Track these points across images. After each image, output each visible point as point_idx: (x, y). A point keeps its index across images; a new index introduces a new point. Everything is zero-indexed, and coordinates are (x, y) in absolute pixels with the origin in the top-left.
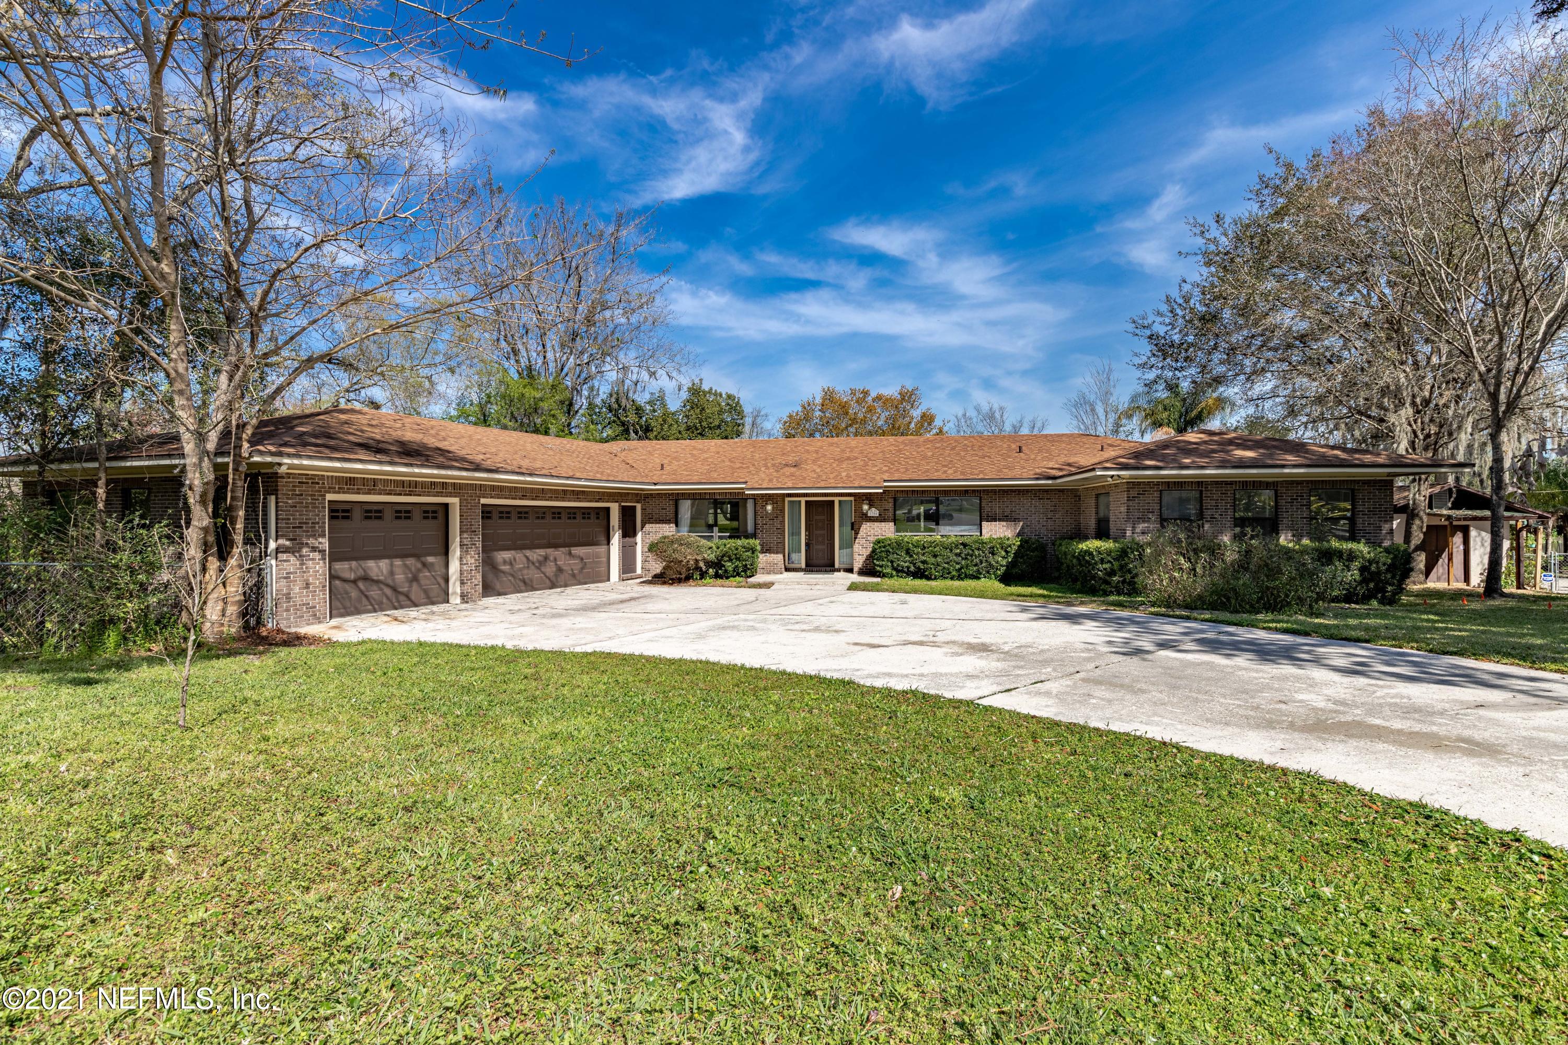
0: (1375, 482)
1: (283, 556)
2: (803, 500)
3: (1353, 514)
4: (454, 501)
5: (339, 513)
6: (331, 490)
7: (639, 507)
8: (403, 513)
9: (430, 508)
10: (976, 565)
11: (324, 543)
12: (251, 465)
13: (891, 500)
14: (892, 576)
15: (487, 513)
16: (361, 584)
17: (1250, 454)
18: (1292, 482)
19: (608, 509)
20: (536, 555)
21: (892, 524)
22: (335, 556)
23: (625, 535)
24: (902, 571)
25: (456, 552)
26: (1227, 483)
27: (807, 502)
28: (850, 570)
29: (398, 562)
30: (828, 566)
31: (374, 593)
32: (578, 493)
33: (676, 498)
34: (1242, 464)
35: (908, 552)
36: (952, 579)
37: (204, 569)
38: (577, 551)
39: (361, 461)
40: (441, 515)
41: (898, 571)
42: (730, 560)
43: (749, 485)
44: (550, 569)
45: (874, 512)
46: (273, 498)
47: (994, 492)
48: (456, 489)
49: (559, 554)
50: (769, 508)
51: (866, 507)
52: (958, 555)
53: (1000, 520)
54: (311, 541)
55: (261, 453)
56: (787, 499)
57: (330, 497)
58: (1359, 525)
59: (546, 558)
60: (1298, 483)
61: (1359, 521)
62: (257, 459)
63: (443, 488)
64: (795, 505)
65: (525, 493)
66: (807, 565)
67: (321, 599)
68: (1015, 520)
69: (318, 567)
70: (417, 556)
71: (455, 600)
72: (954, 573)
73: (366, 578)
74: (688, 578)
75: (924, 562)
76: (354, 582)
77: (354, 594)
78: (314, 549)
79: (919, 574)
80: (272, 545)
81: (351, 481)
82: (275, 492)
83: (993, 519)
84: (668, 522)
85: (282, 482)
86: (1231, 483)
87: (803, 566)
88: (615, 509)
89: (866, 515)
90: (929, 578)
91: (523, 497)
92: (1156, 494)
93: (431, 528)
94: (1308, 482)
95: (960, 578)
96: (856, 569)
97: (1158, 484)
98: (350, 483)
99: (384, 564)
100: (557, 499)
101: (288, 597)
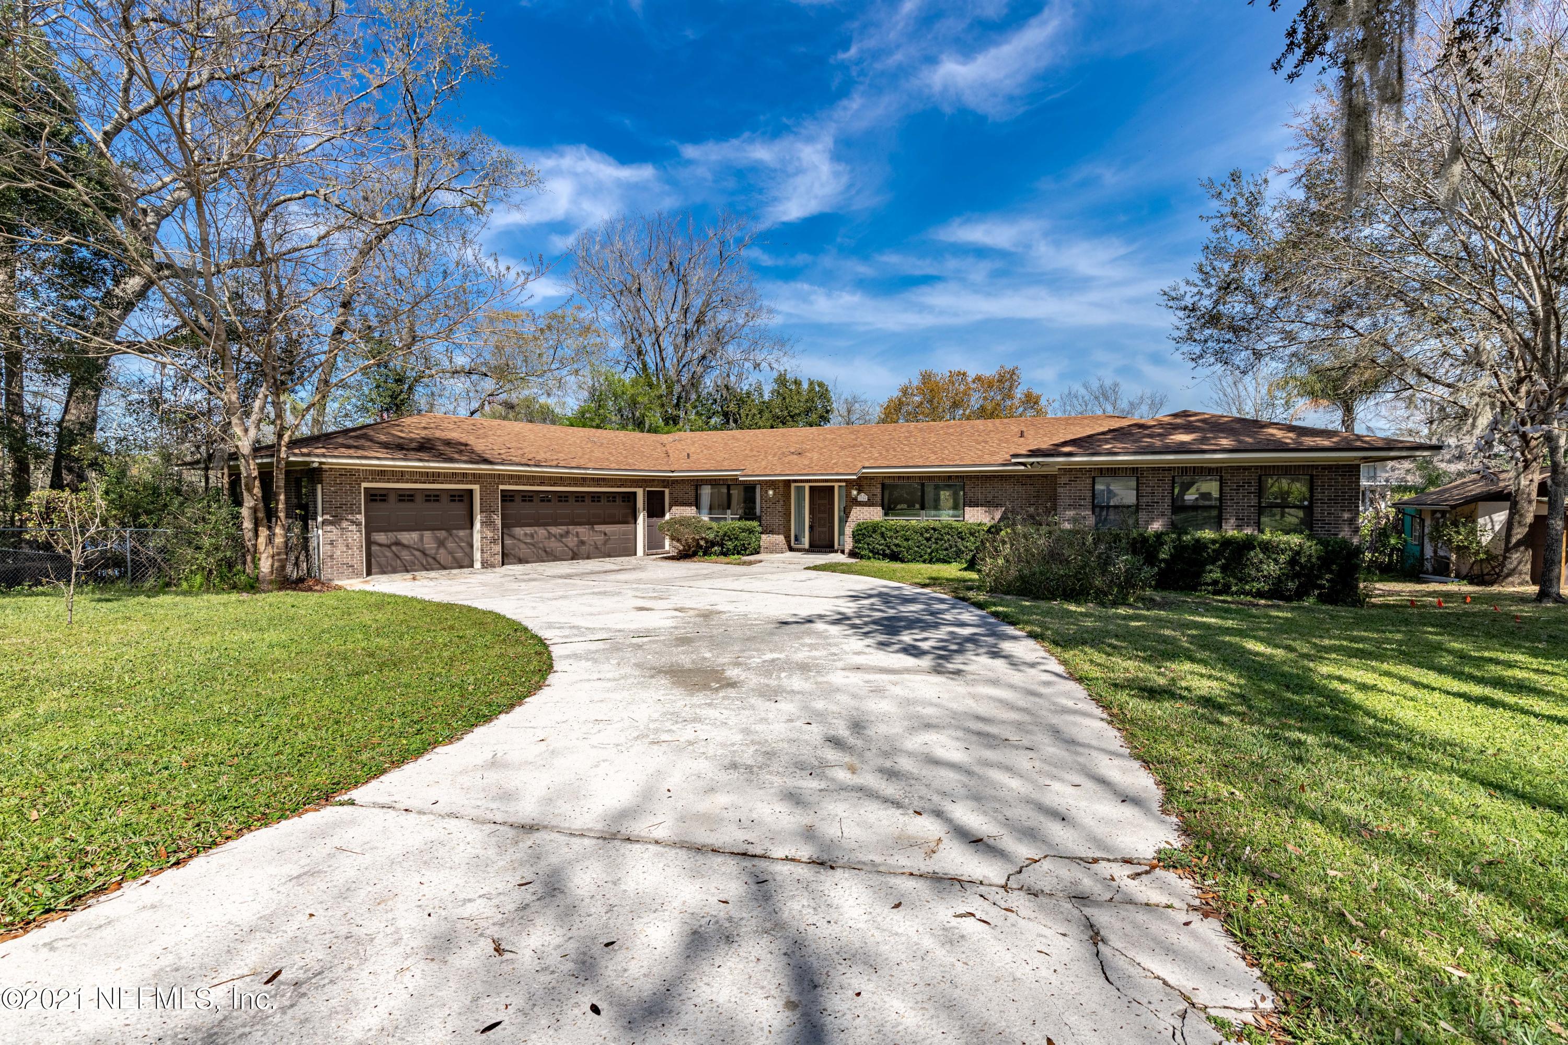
0: (1338, 467)
1: (329, 528)
2: (807, 485)
3: (1311, 503)
4: (476, 488)
5: (374, 497)
6: (366, 480)
7: (667, 491)
8: (432, 497)
9: (457, 493)
10: (946, 549)
11: (361, 518)
12: (289, 464)
13: (879, 486)
14: (869, 558)
15: (507, 497)
16: (394, 548)
17: (1186, 438)
18: (1239, 468)
19: (635, 493)
20: (554, 530)
21: (880, 509)
22: (370, 529)
23: (650, 515)
24: (878, 553)
25: (477, 526)
26: (1164, 469)
27: (811, 487)
28: (843, 552)
29: (427, 534)
30: (828, 547)
31: (406, 555)
32: (598, 480)
33: (697, 484)
34: (1182, 449)
35: (882, 535)
36: (924, 562)
37: (256, 535)
38: (597, 527)
39: (378, 458)
40: (466, 498)
41: (874, 553)
42: (731, 540)
43: (745, 472)
44: (571, 541)
45: (863, 497)
46: (319, 486)
47: (977, 477)
48: (475, 478)
49: (583, 531)
50: (771, 492)
51: (855, 492)
52: (928, 540)
53: (982, 506)
54: (350, 517)
55: (295, 455)
56: (793, 485)
57: (364, 485)
58: (1317, 515)
59: (568, 532)
60: (1245, 468)
61: (1317, 510)
62: (292, 459)
63: (463, 477)
64: (800, 490)
65: (543, 480)
66: (811, 545)
67: (359, 560)
68: (997, 506)
69: (355, 536)
70: (448, 530)
71: (477, 565)
72: (926, 557)
73: (398, 543)
74: (695, 554)
75: (897, 545)
76: (389, 546)
77: (389, 554)
78: (353, 522)
79: (894, 557)
80: (320, 519)
81: (383, 473)
82: (321, 482)
83: (974, 504)
84: (690, 505)
85: (325, 475)
86: (1169, 469)
87: (807, 546)
88: (640, 492)
89: (855, 499)
90: (902, 561)
91: (542, 484)
92: (1089, 481)
93: (458, 509)
94: (1256, 467)
95: (931, 561)
96: (847, 551)
97: (1090, 470)
98: (381, 474)
99: (415, 535)
100: (576, 485)
101: (331, 557)
